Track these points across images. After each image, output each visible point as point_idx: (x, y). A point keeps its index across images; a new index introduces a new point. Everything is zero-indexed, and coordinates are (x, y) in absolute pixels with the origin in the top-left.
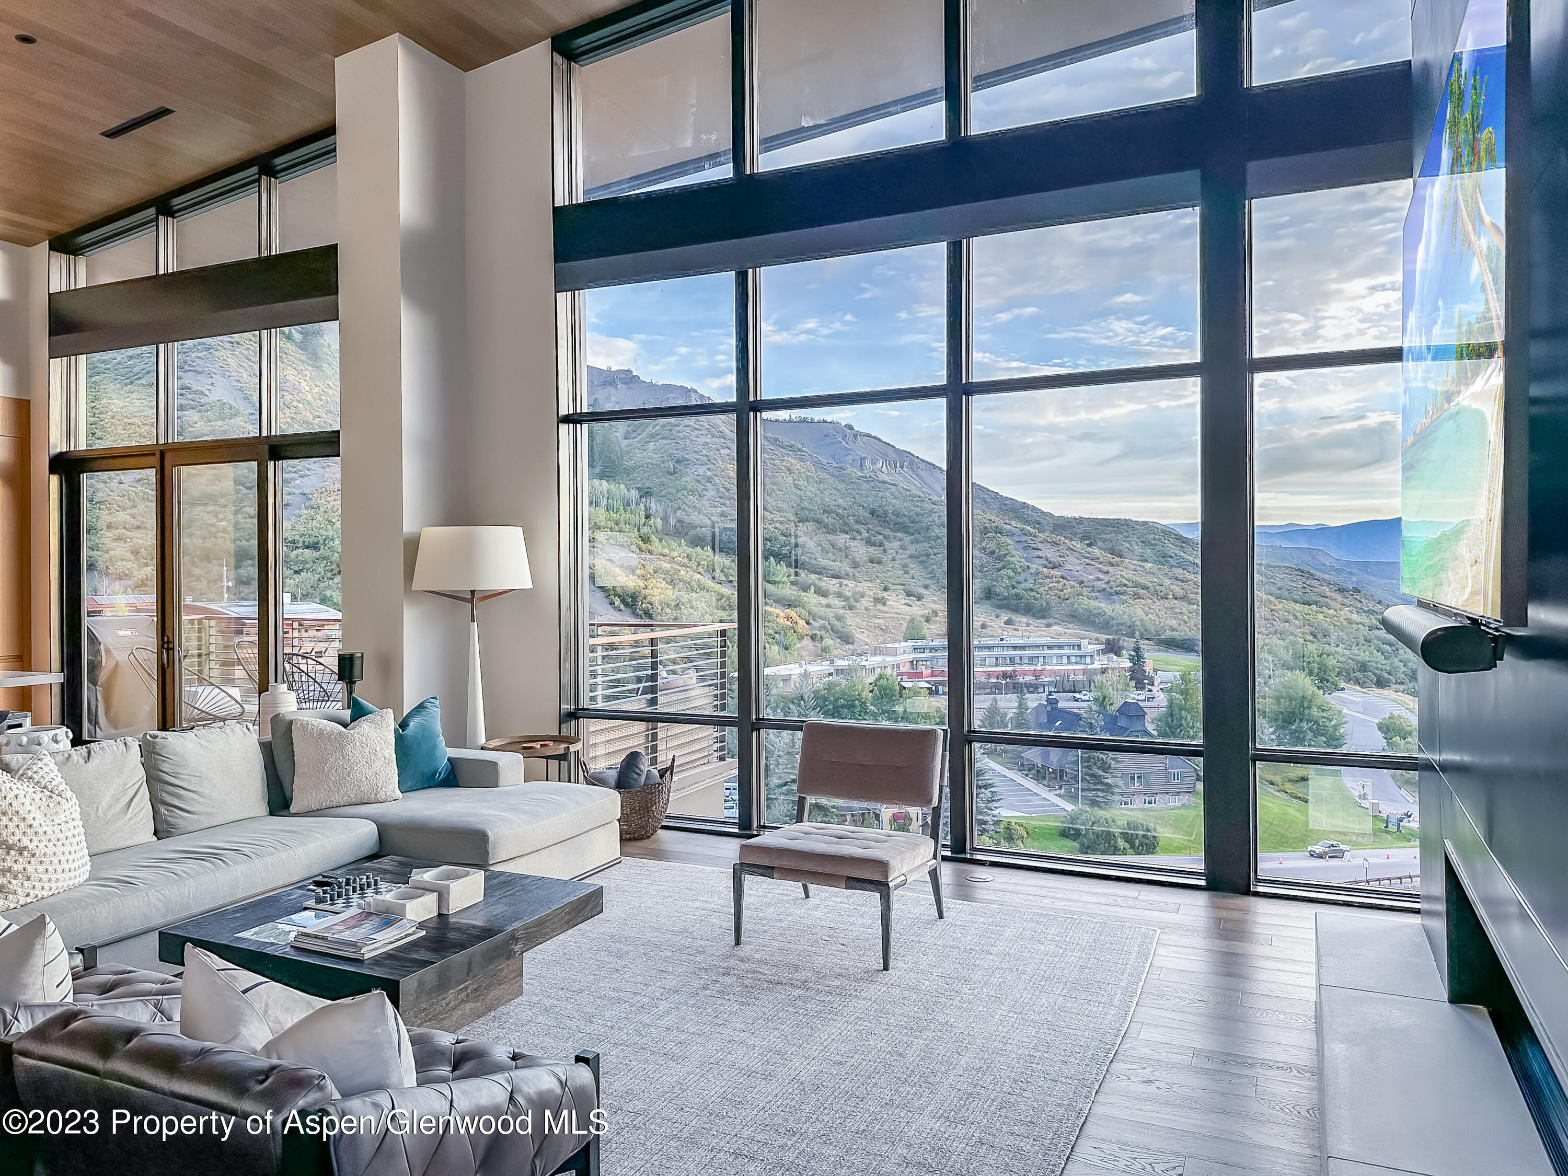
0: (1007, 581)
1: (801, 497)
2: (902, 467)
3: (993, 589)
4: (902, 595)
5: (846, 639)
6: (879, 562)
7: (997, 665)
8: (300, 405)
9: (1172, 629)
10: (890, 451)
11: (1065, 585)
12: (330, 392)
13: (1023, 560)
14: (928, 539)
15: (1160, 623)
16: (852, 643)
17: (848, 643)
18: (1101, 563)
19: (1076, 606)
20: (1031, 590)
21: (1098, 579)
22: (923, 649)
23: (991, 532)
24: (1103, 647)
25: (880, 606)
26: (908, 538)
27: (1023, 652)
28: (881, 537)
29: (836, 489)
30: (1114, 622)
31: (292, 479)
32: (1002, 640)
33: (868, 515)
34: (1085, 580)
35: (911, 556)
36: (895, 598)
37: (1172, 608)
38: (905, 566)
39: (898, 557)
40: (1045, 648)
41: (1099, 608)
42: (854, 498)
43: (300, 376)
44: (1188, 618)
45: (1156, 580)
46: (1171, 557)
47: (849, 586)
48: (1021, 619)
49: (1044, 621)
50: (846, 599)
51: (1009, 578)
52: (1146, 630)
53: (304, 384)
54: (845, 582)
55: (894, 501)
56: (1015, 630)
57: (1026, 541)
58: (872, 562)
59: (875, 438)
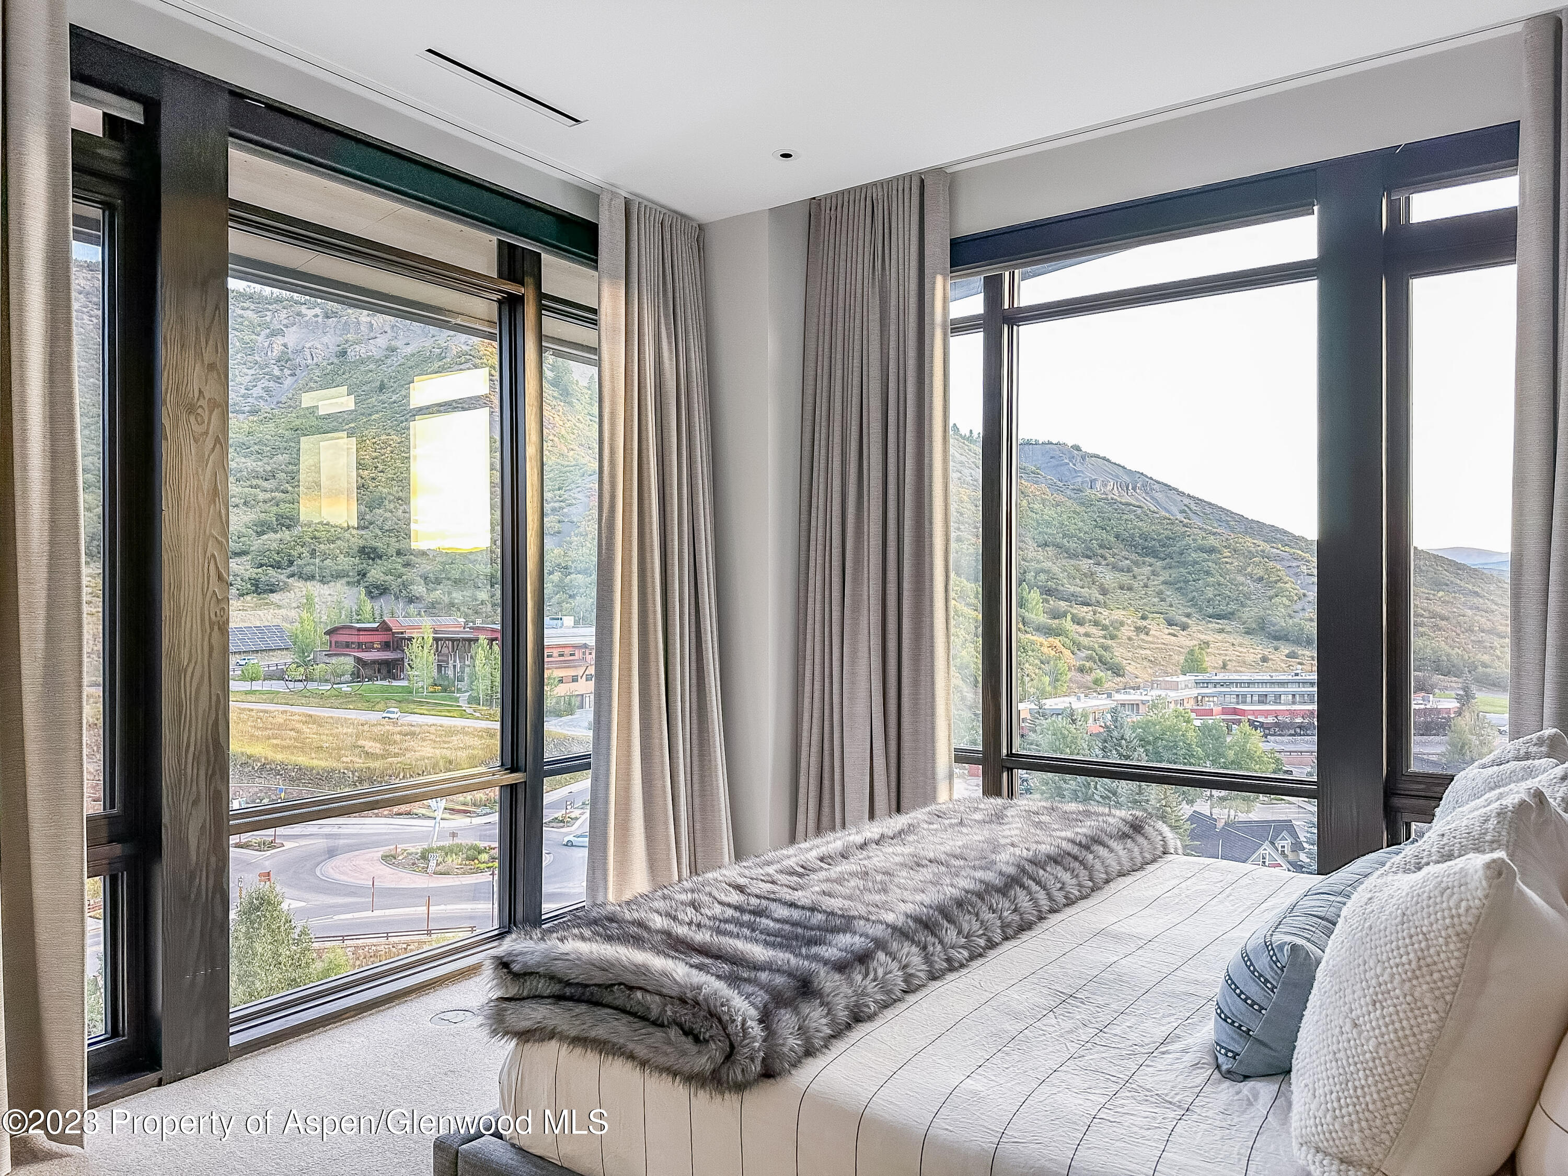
0: (1283, 610)
1: (1037, 521)
2: (1134, 489)
3: (1269, 618)
4: (1164, 625)
5: (1117, 671)
6: (1130, 589)
7: (1294, 703)
8: (556, 439)
10: (1120, 472)
12: (581, 426)
13: (1298, 587)
14: (1184, 564)
15: (1469, 657)
16: (1123, 676)
17: (1119, 675)
22: (1206, 684)
23: (1256, 557)
25: (1143, 636)
26: (1159, 563)
28: (1128, 562)
29: (1074, 512)
31: (560, 508)
32: (1297, 675)
33: (1113, 539)
35: (1165, 583)
36: (1156, 627)
38: (1160, 593)
39: (1150, 583)
42: (1095, 521)
43: (553, 411)
46: (1447, 585)
47: (1105, 616)
48: (1304, 652)
50: (1105, 628)
51: (1286, 607)
52: (1453, 666)
53: (557, 418)
54: (1099, 610)
55: (1140, 524)
56: (1300, 664)
57: (1298, 567)
58: (1122, 588)
59: (1104, 458)
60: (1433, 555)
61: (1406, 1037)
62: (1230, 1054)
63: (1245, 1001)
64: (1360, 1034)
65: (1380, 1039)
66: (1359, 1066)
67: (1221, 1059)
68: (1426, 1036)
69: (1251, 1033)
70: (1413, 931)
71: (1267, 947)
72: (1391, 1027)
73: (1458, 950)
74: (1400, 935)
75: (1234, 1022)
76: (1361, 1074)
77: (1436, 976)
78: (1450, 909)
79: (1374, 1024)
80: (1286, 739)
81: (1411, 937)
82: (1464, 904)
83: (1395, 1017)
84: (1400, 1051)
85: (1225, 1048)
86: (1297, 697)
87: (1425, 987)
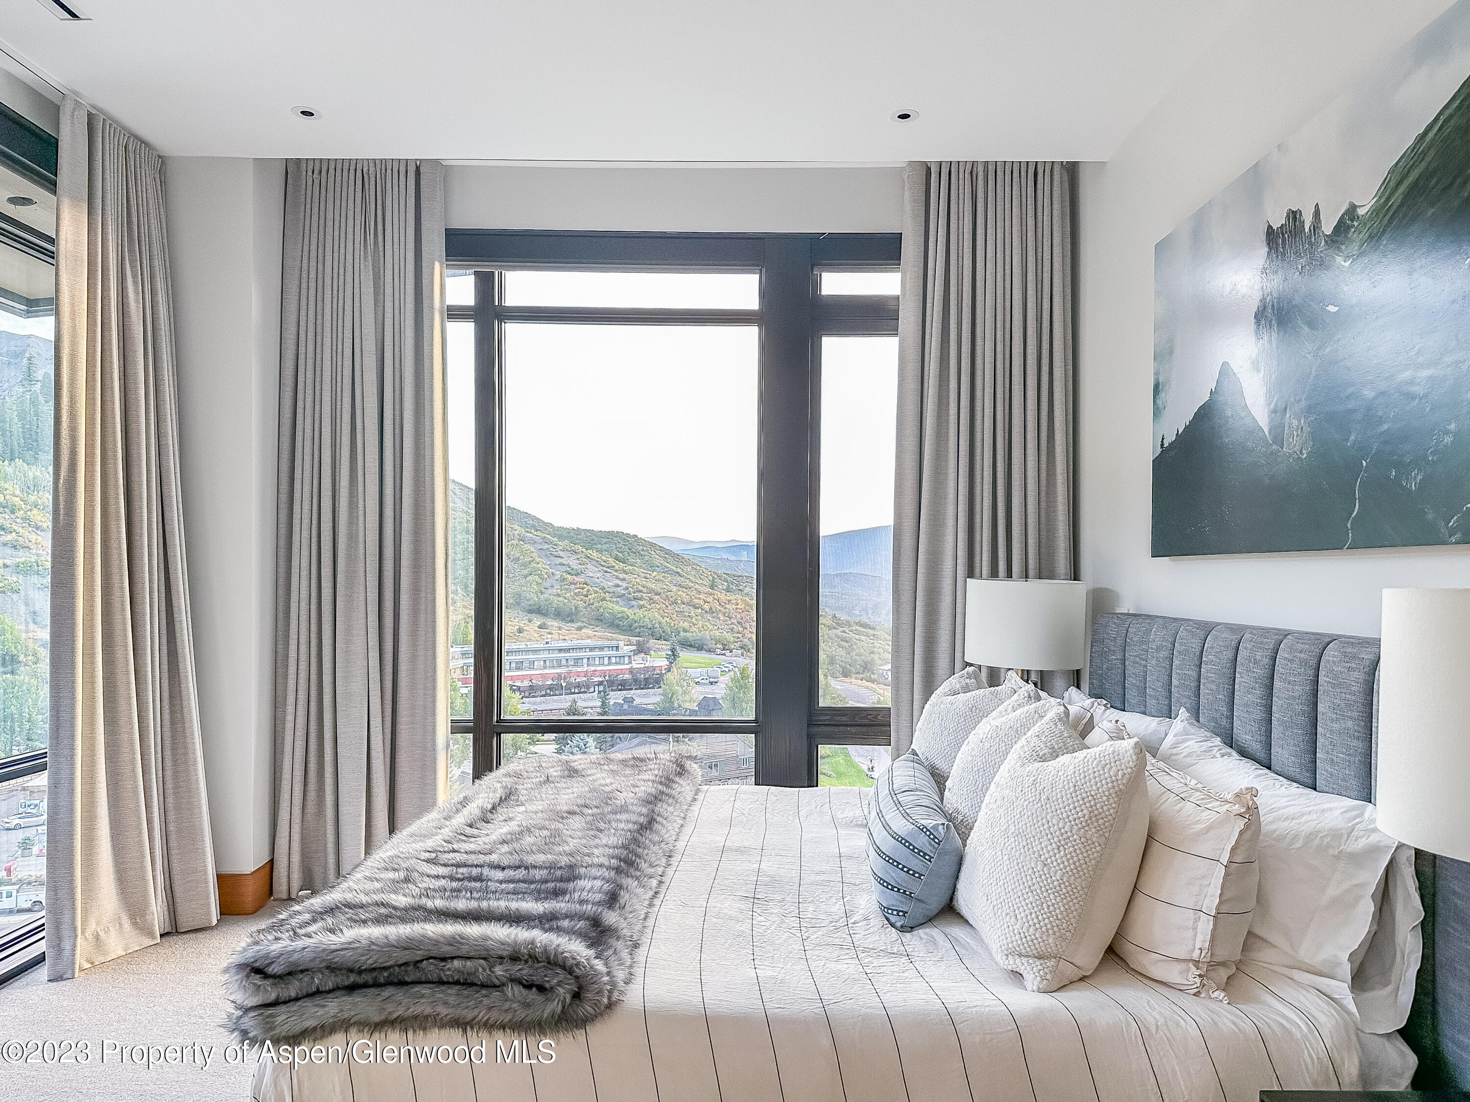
0: (535, 587)
3: (523, 594)
7: (545, 668)
9: (685, 631)
11: (589, 590)
13: (548, 567)
15: (675, 625)
18: (616, 571)
19: (601, 610)
20: (559, 595)
21: (618, 586)
22: (470, 655)
23: (514, 539)
24: (634, 648)
27: (568, 655)
30: (637, 624)
32: (547, 643)
34: (606, 586)
37: (681, 612)
40: (588, 650)
41: (623, 612)
44: (696, 620)
45: (665, 586)
46: (658, 567)
48: (553, 624)
49: (576, 625)
51: (538, 583)
52: (663, 632)
56: (549, 633)
57: (548, 549)
60: (649, 542)
61: (1081, 865)
62: (901, 914)
63: (907, 872)
64: (1049, 869)
65: (1064, 870)
66: (1049, 891)
67: (893, 919)
68: (1093, 862)
69: (913, 895)
70: (1084, 795)
71: (922, 830)
72: (1071, 861)
73: (1115, 803)
74: (1075, 799)
75: (899, 890)
76: (1051, 896)
77: (1101, 822)
78: (1111, 777)
79: (1059, 861)
80: (538, 699)
81: (1083, 799)
82: (1120, 773)
83: (1074, 854)
84: (1077, 875)
85: (896, 910)
86: (548, 661)
87: (1093, 830)
